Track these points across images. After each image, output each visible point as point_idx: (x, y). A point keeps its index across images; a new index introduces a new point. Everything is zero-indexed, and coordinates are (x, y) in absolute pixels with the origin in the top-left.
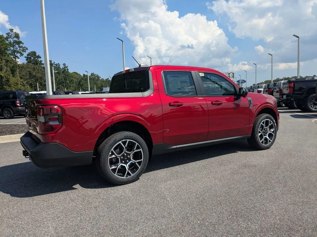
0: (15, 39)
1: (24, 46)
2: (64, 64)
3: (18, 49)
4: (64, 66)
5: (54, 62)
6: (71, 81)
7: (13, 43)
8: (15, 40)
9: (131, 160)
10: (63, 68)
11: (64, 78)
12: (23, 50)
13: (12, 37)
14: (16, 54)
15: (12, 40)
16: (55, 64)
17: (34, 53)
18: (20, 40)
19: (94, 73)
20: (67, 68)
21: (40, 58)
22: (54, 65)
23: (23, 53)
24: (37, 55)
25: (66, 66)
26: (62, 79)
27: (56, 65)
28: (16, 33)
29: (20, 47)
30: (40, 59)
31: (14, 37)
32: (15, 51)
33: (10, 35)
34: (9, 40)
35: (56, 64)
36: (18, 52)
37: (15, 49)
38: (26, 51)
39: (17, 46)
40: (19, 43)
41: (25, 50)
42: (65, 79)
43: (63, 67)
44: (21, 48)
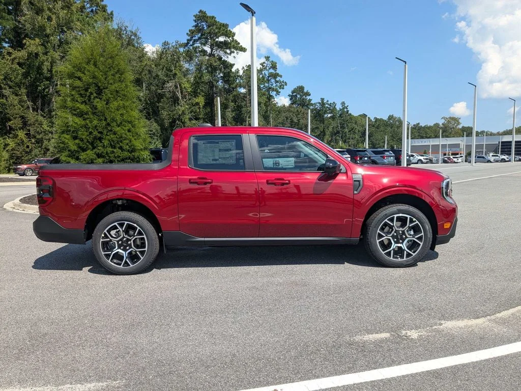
0: (272, 71)
1: (282, 81)
2: (343, 103)
3: (274, 85)
4: (342, 106)
5: (328, 101)
6: (352, 130)
7: (268, 77)
8: (271, 73)
9: (132, 248)
10: (340, 110)
11: (340, 125)
12: (281, 86)
13: (267, 68)
14: (270, 92)
15: (267, 73)
16: (328, 104)
17: (300, 89)
18: (277, 72)
19: (394, 116)
20: (347, 109)
21: (310, 95)
22: (326, 105)
23: (279, 91)
24: (305, 91)
25: (346, 105)
26: (338, 126)
27: (330, 106)
28: (272, 61)
29: (277, 82)
30: (308, 98)
31: (270, 69)
32: (270, 88)
33: (266, 65)
34: (263, 72)
35: (331, 103)
36: (273, 90)
37: (270, 86)
38: (285, 87)
39: (273, 80)
40: (275, 76)
41: (283, 86)
42: (343, 127)
43: (341, 108)
44: (278, 84)
